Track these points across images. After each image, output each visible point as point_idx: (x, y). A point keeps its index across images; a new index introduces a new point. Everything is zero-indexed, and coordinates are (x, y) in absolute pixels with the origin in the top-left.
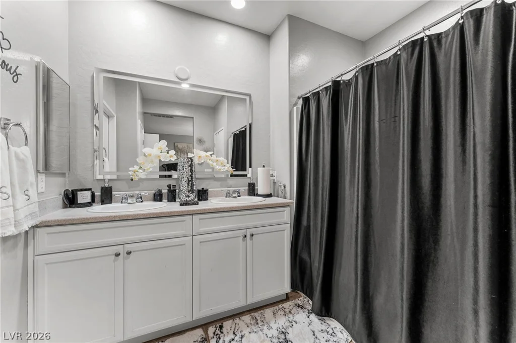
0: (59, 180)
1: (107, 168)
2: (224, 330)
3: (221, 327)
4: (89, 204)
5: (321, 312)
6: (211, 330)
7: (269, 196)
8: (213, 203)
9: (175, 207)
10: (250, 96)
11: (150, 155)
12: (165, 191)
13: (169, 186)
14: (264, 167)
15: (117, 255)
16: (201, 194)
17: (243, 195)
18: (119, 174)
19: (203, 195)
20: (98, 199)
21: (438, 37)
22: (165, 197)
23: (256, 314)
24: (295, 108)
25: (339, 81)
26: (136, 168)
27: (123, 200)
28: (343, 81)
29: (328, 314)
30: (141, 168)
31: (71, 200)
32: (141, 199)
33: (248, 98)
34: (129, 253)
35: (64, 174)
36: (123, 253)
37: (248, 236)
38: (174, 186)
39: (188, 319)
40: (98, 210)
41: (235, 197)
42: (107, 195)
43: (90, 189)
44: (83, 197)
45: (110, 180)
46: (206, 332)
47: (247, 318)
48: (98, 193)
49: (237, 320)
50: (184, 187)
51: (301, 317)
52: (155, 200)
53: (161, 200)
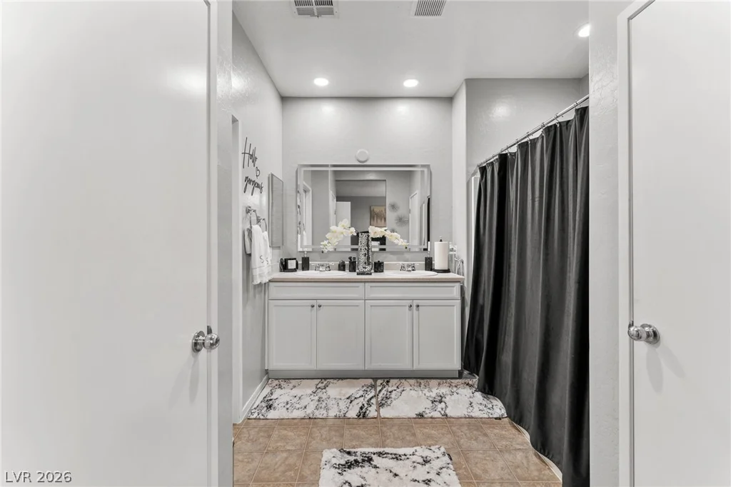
0: (277, 251)
1: (305, 243)
2: (390, 384)
3: (388, 382)
4: (294, 270)
5: (485, 389)
6: (379, 382)
7: (448, 271)
8: (387, 274)
9: (354, 275)
10: (428, 166)
11: (336, 232)
12: (347, 263)
13: (350, 258)
14: (441, 241)
15: (313, 306)
16: (377, 266)
17: (418, 270)
18: (314, 247)
19: (379, 267)
20: (300, 266)
21: (567, 124)
22: (347, 267)
23: (422, 381)
24: (473, 178)
25: (507, 154)
26: (325, 242)
27: (317, 268)
28: (510, 153)
29: (492, 392)
30: (329, 243)
31: (284, 267)
32: (329, 268)
33: (426, 170)
34: (320, 306)
35: (279, 247)
36: (316, 306)
37: (414, 307)
38: (354, 258)
39: (361, 367)
40: (301, 274)
41: (410, 271)
42: (306, 264)
43: (295, 259)
44: (292, 265)
45: (308, 252)
46: (375, 382)
47: (412, 381)
48: (300, 262)
49: (403, 381)
50: (363, 259)
51: (467, 392)
52: (340, 269)
53: (344, 270)
